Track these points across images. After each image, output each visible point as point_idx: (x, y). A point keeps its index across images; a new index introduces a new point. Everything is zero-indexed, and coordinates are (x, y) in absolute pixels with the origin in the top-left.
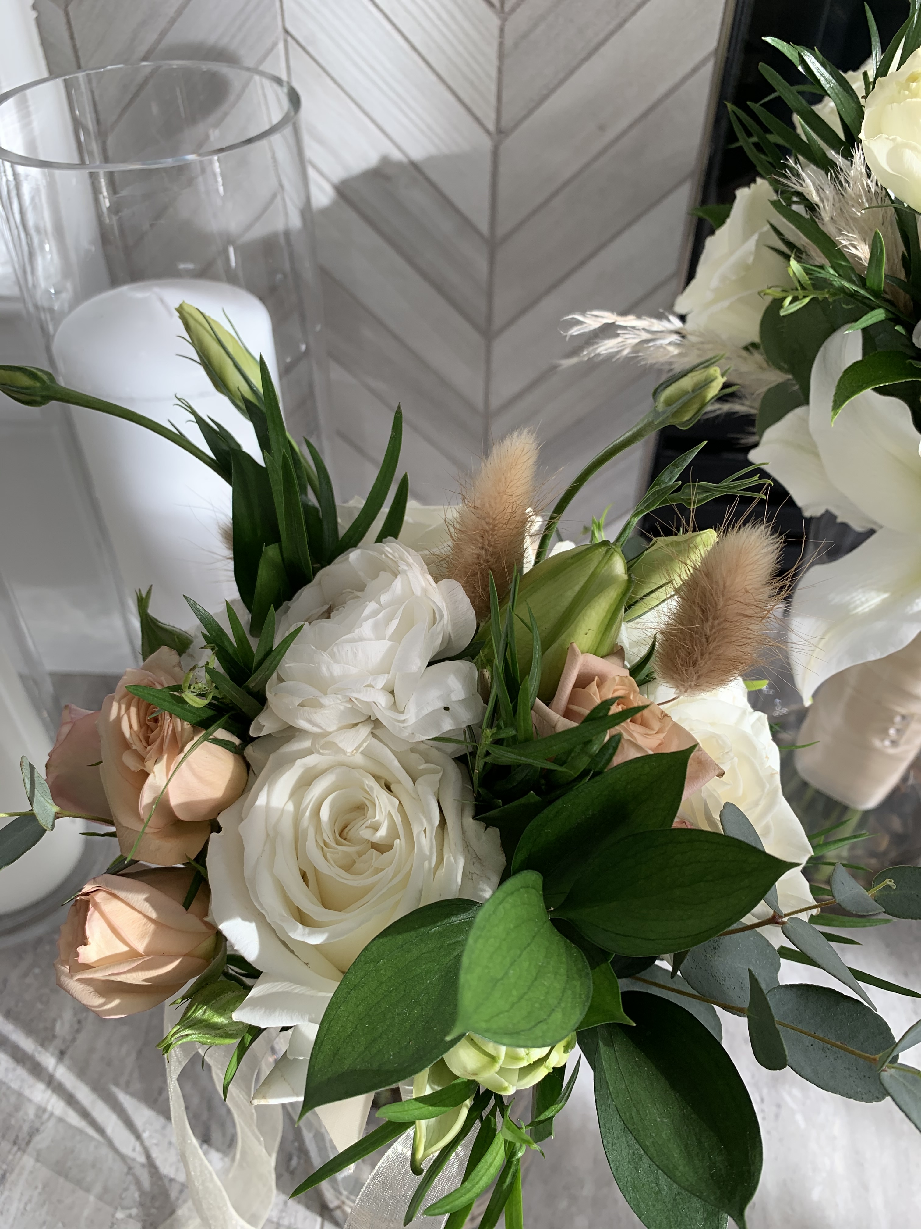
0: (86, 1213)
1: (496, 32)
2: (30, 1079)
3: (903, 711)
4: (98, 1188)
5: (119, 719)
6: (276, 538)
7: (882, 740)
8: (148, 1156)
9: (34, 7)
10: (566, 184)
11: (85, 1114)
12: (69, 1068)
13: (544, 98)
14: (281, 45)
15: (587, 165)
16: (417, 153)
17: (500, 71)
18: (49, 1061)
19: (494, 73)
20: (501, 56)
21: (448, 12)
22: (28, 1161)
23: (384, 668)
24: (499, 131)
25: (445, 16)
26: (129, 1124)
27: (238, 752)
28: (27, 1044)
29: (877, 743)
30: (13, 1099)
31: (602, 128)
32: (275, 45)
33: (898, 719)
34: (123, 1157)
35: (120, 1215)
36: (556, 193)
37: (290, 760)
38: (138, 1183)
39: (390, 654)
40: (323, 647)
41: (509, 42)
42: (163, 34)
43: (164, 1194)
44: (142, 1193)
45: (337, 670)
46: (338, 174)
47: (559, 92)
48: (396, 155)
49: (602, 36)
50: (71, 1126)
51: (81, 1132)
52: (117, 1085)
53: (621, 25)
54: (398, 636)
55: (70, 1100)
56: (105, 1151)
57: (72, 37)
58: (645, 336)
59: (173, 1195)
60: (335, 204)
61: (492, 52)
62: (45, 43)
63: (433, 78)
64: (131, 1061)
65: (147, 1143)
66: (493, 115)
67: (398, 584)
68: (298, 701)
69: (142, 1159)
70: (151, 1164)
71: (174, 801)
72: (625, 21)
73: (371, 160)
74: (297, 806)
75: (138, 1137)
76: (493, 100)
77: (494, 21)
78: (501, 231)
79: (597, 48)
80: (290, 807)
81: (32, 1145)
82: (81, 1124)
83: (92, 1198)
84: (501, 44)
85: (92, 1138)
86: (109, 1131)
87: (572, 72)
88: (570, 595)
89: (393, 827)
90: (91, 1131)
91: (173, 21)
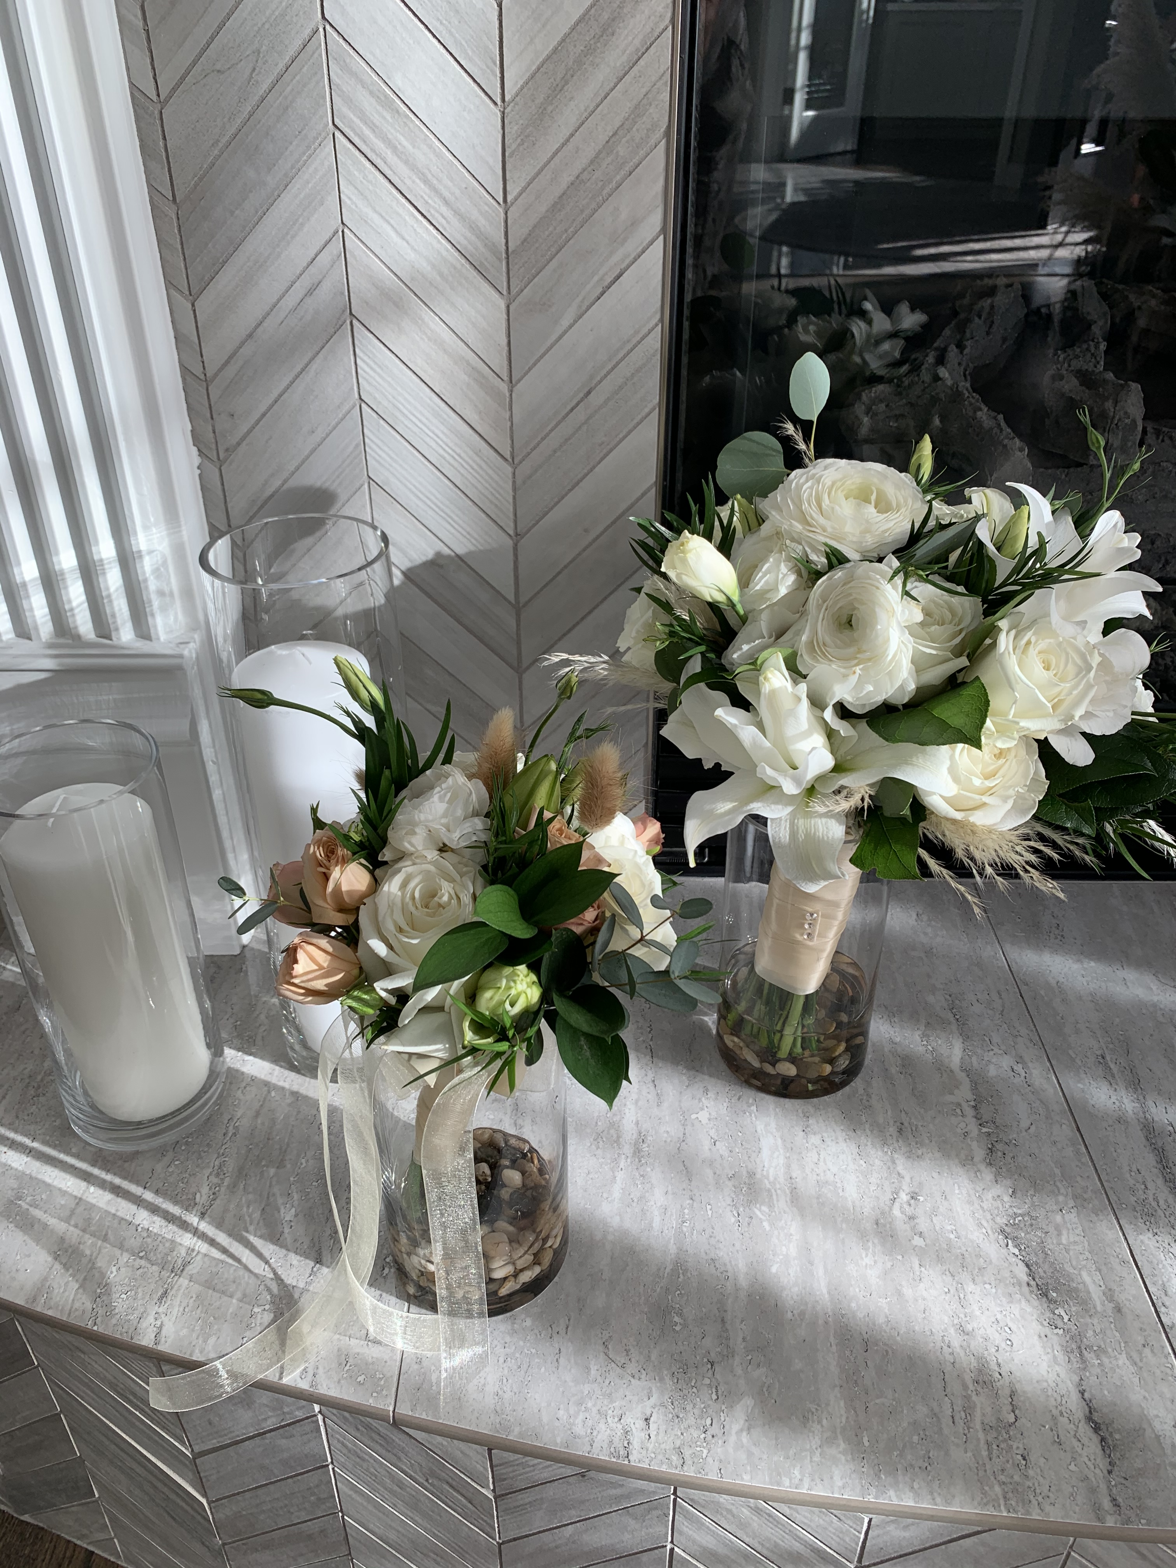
0: (231, 1310)
1: (510, 476)
2: (181, 1232)
3: (810, 910)
4: (239, 1295)
5: (314, 852)
6: (389, 767)
7: (802, 935)
8: (275, 1273)
9: (199, 468)
10: (565, 567)
11: (225, 1251)
12: (209, 1223)
13: (547, 513)
14: (366, 486)
15: (579, 554)
16: (460, 551)
17: (514, 498)
18: (193, 1219)
19: (511, 500)
20: (515, 489)
21: (478, 464)
22: (184, 1282)
23: (445, 815)
24: (517, 535)
25: (475, 467)
26: (260, 1255)
27: (372, 873)
28: (176, 1210)
29: (798, 937)
30: (167, 1245)
31: (586, 531)
32: (362, 485)
33: (808, 916)
34: (256, 1276)
35: (256, 1310)
36: (559, 573)
37: (399, 871)
38: (269, 1290)
39: (447, 810)
40: (415, 808)
41: (519, 482)
42: (285, 481)
43: (291, 1296)
44: (272, 1295)
45: (422, 817)
46: (405, 564)
47: (555, 509)
48: (446, 551)
49: (579, 476)
50: (215, 1259)
51: (222, 1262)
52: (247, 1232)
53: (591, 470)
54: (450, 802)
55: (212, 1242)
56: (241, 1272)
57: (223, 484)
58: (587, 665)
59: (296, 1296)
60: (403, 583)
61: (509, 487)
62: (203, 488)
63: (470, 503)
64: (257, 1215)
65: (274, 1265)
66: (512, 525)
67: (450, 780)
68: (404, 832)
69: (271, 1276)
70: (277, 1278)
71: (344, 888)
72: (594, 467)
73: (430, 554)
74: (403, 894)
75: (267, 1262)
76: (511, 516)
77: (509, 470)
78: (523, 600)
79: (577, 483)
80: (399, 893)
81: (185, 1273)
82: (223, 1257)
83: (234, 1301)
84: (514, 482)
85: (232, 1265)
86: (244, 1260)
87: (563, 498)
88: (532, 781)
89: (451, 898)
90: (230, 1261)
91: (293, 473)
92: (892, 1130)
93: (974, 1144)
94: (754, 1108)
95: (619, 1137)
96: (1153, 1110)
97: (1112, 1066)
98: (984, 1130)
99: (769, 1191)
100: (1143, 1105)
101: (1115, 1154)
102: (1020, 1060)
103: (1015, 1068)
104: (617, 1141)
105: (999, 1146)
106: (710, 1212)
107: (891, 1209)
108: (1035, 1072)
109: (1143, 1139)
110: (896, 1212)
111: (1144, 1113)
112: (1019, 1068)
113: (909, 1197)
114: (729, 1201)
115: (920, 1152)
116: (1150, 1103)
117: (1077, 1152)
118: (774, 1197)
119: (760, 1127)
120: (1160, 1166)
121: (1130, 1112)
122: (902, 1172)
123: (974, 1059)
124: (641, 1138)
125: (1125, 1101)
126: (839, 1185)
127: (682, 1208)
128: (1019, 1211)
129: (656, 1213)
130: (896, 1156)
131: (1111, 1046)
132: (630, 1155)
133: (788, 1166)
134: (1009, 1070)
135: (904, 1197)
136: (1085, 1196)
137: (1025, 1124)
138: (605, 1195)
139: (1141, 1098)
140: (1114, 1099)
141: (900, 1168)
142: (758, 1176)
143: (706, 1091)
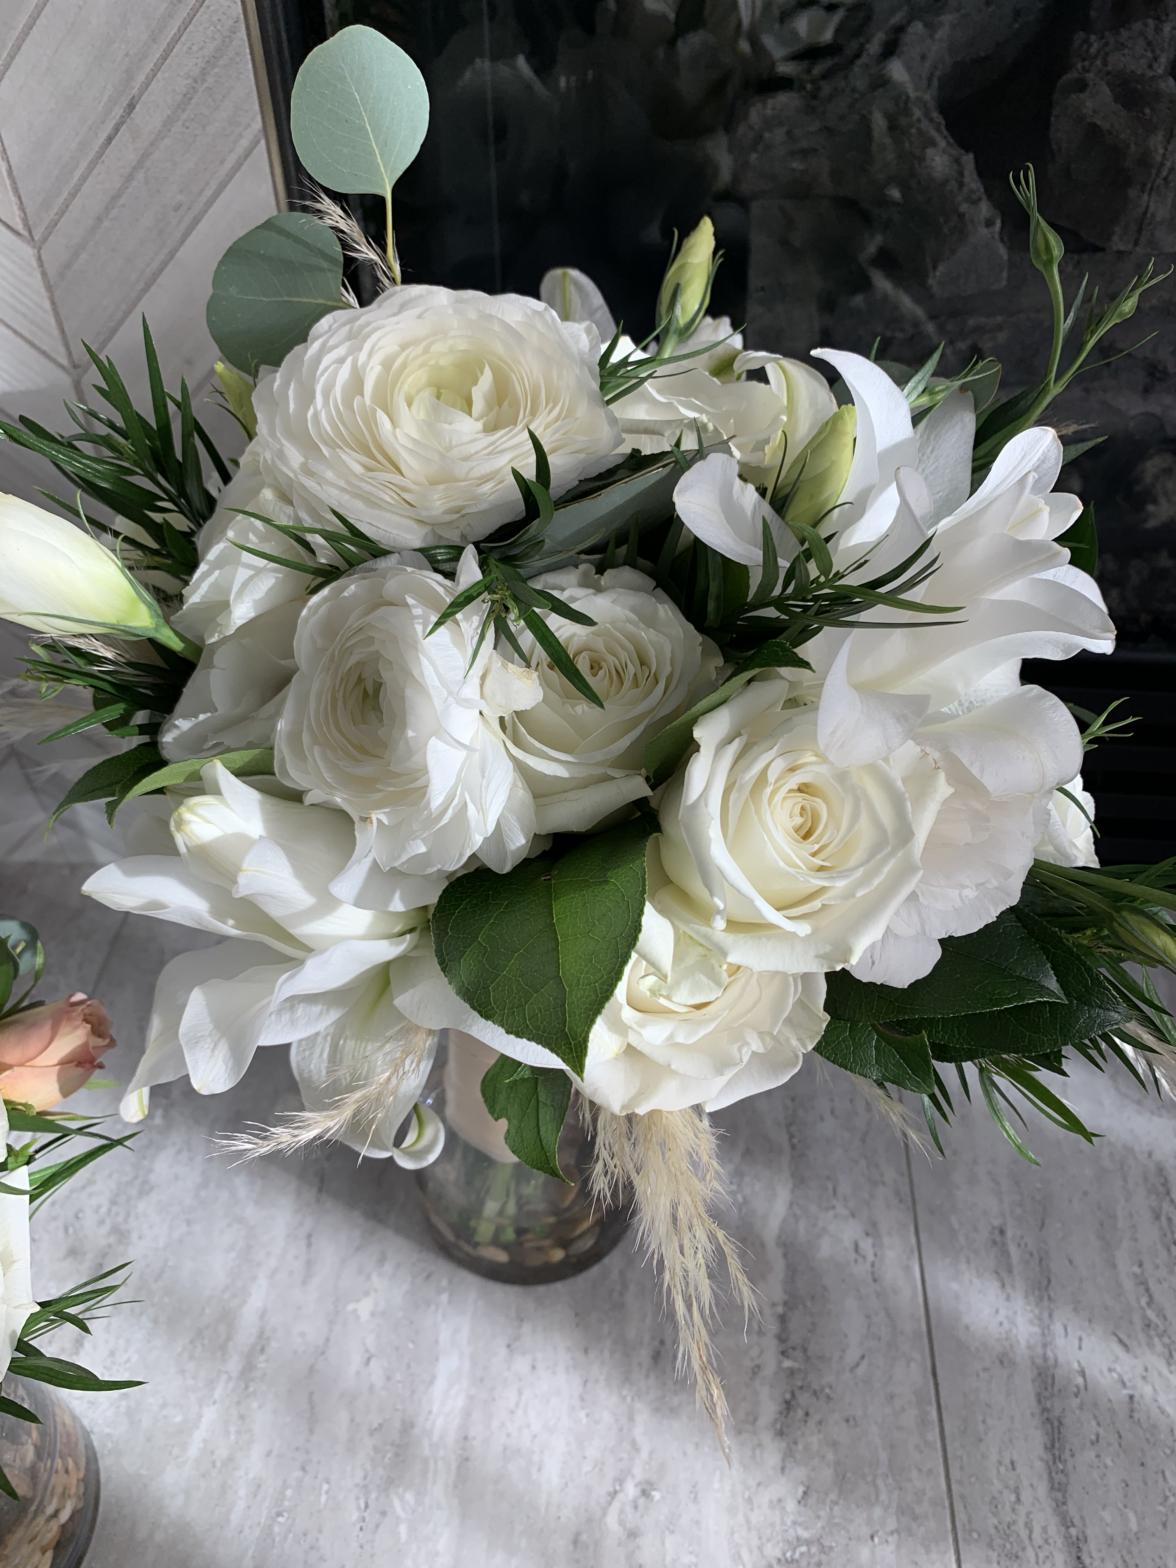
13: (114, 331)
17: (53, 303)
19: (47, 305)
20: (49, 288)
41: (52, 273)
53: (172, 254)
66: (62, 349)
76: (56, 333)
77: (29, 252)
84: (44, 274)
92: (645, 1354)
93: (765, 1392)
94: (444, 1297)
95: (229, 1339)
96: (1060, 1341)
97: (1013, 1249)
98: (787, 1363)
99: (426, 1461)
100: (1046, 1331)
101: (981, 1427)
102: (872, 1230)
103: (862, 1245)
104: (223, 1348)
105: (804, 1398)
106: (324, 1498)
107: (605, 1512)
108: (891, 1255)
109: (1033, 1399)
110: (612, 1521)
111: (1045, 1346)
112: (866, 1245)
113: (638, 1491)
114: (358, 1480)
115: (676, 1401)
116: (1057, 1328)
117: (923, 1422)
118: (430, 1475)
119: (445, 1335)
120: (1048, 1457)
121: (1023, 1342)
122: (641, 1440)
123: (802, 1226)
124: (261, 1345)
125: (1020, 1320)
126: (536, 1458)
127: (285, 1486)
128: (805, 1534)
129: (242, 1492)
130: (638, 1405)
131: (1018, 1211)
132: (234, 1375)
133: (467, 1414)
134: (851, 1248)
135: (631, 1490)
136: (918, 1510)
137: (852, 1355)
138: (176, 1451)
139: (1046, 1315)
140: (1001, 1317)
141: (638, 1431)
142: (417, 1431)
143: (382, 1260)
